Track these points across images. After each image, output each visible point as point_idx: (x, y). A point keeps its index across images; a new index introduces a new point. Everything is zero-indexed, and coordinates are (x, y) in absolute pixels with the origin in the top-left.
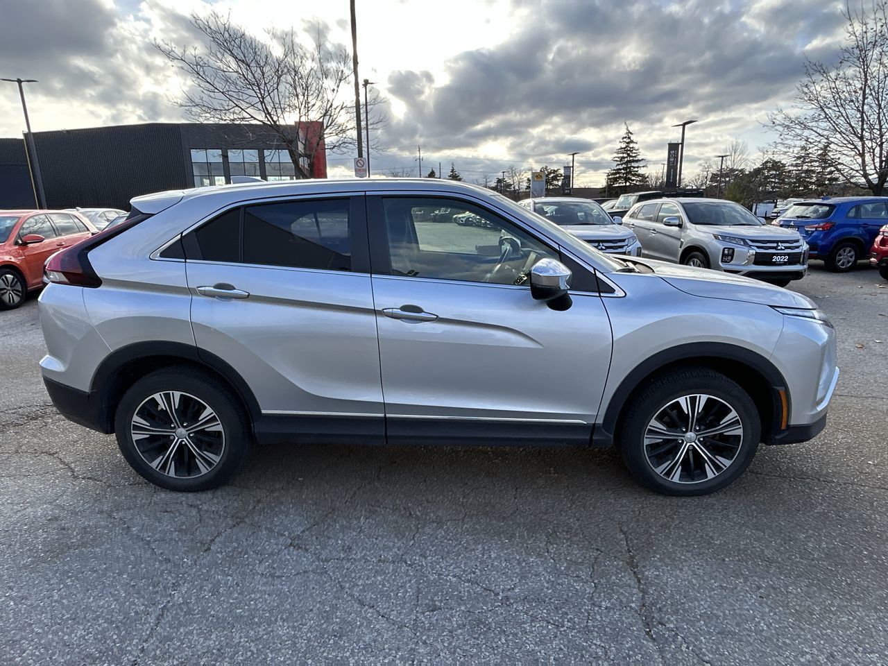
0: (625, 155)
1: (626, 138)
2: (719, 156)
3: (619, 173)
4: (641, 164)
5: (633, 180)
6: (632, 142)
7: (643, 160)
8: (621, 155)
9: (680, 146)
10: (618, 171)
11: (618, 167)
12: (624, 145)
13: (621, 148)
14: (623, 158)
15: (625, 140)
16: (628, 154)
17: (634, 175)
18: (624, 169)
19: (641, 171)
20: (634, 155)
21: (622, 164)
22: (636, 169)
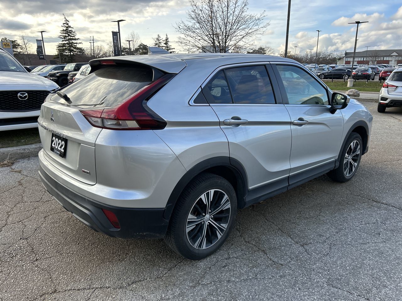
0: (67, 35)
1: (65, 24)
2: (128, 41)
3: (65, 46)
4: (78, 41)
5: (75, 51)
6: (70, 27)
7: (78, 39)
8: (64, 35)
9: (118, 33)
10: (64, 45)
11: (63, 42)
12: (65, 29)
13: (63, 30)
14: (66, 36)
15: (65, 25)
16: (69, 35)
17: (75, 48)
18: (67, 44)
19: (79, 46)
20: (72, 35)
21: (66, 41)
22: (75, 45)
